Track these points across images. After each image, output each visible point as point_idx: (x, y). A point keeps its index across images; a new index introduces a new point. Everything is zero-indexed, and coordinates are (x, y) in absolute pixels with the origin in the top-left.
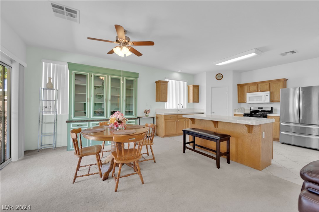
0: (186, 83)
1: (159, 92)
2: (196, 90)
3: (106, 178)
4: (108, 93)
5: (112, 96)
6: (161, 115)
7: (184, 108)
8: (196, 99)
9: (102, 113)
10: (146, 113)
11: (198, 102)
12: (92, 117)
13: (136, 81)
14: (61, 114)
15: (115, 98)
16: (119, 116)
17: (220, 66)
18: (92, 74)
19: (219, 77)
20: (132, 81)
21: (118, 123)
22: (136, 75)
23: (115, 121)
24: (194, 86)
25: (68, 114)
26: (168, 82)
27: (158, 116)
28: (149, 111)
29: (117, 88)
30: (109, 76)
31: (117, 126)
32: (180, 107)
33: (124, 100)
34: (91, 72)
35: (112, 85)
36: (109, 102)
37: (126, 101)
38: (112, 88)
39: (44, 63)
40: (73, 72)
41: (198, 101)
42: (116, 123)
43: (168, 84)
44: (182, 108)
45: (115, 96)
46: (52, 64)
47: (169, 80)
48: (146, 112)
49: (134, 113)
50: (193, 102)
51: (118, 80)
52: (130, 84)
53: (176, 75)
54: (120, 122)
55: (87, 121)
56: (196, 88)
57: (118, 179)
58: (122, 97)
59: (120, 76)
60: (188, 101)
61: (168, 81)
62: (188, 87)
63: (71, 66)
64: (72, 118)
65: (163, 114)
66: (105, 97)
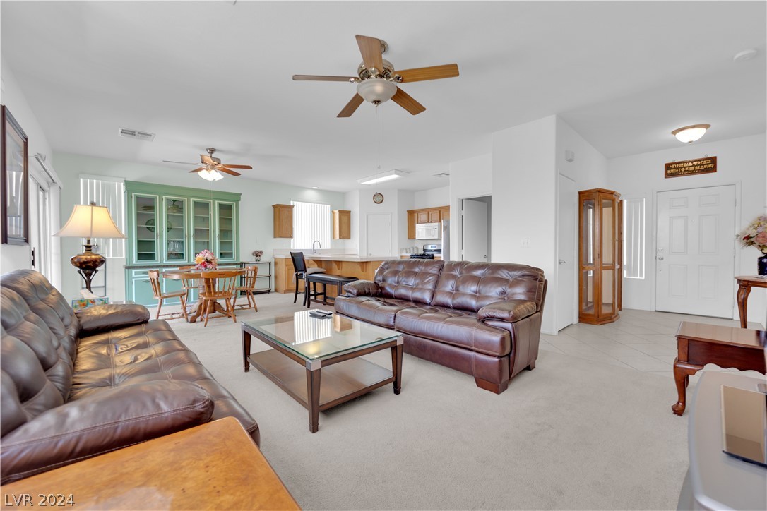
0: (328, 206)
1: (278, 223)
2: (345, 218)
3: (193, 321)
4: (190, 225)
5: (196, 230)
6: (282, 259)
7: (323, 248)
8: (345, 232)
9: (181, 256)
10: (257, 256)
11: (350, 238)
12: (164, 262)
13: (237, 206)
14: (111, 257)
15: (201, 234)
16: (207, 254)
17: (369, 185)
18: (164, 197)
19: (379, 198)
20: (230, 207)
21: (206, 263)
22: (237, 197)
23: (203, 261)
24: (340, 212)
25: (124, 257)
26: (293, 206)
27: (278, 261)
28: (261, 252)
29: (204, 218)
30: (191, 199)
31: (205, 267)
32: (317, 247)
33: (217, 235)
34: (161, 194)
35: (195, 212)
36: (192, 238)
37: (220, 237)
38: (196, 218)
39: (81, 179)
40: (133, 194)
41: (348, 237)
42: (204, 263)
43: (295, 209)
44: (319, 248)
45: (201, 230)
46: (95, 181)
47: (295, 203)
48: (257, 254)
49: (234, 255)
50: (340, 238)
51: (206, 205)
52: (227, 211)
53: (311, 194)
54: (209, 262)
55: (158, 267)
56: (345, 216)
57: (207, 321)
58: (214, 231)
59: (208, 198)
60: (333, 237)
61: (292, 204)
62: (333, 213)
63: (130, 186)
64: (134, 262)
65: (283, 257)
66: (186, 231)
